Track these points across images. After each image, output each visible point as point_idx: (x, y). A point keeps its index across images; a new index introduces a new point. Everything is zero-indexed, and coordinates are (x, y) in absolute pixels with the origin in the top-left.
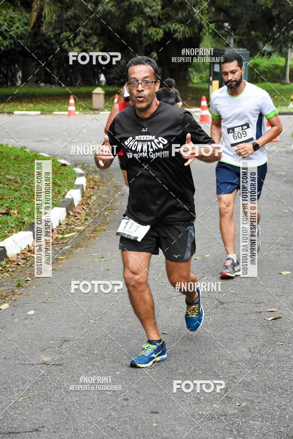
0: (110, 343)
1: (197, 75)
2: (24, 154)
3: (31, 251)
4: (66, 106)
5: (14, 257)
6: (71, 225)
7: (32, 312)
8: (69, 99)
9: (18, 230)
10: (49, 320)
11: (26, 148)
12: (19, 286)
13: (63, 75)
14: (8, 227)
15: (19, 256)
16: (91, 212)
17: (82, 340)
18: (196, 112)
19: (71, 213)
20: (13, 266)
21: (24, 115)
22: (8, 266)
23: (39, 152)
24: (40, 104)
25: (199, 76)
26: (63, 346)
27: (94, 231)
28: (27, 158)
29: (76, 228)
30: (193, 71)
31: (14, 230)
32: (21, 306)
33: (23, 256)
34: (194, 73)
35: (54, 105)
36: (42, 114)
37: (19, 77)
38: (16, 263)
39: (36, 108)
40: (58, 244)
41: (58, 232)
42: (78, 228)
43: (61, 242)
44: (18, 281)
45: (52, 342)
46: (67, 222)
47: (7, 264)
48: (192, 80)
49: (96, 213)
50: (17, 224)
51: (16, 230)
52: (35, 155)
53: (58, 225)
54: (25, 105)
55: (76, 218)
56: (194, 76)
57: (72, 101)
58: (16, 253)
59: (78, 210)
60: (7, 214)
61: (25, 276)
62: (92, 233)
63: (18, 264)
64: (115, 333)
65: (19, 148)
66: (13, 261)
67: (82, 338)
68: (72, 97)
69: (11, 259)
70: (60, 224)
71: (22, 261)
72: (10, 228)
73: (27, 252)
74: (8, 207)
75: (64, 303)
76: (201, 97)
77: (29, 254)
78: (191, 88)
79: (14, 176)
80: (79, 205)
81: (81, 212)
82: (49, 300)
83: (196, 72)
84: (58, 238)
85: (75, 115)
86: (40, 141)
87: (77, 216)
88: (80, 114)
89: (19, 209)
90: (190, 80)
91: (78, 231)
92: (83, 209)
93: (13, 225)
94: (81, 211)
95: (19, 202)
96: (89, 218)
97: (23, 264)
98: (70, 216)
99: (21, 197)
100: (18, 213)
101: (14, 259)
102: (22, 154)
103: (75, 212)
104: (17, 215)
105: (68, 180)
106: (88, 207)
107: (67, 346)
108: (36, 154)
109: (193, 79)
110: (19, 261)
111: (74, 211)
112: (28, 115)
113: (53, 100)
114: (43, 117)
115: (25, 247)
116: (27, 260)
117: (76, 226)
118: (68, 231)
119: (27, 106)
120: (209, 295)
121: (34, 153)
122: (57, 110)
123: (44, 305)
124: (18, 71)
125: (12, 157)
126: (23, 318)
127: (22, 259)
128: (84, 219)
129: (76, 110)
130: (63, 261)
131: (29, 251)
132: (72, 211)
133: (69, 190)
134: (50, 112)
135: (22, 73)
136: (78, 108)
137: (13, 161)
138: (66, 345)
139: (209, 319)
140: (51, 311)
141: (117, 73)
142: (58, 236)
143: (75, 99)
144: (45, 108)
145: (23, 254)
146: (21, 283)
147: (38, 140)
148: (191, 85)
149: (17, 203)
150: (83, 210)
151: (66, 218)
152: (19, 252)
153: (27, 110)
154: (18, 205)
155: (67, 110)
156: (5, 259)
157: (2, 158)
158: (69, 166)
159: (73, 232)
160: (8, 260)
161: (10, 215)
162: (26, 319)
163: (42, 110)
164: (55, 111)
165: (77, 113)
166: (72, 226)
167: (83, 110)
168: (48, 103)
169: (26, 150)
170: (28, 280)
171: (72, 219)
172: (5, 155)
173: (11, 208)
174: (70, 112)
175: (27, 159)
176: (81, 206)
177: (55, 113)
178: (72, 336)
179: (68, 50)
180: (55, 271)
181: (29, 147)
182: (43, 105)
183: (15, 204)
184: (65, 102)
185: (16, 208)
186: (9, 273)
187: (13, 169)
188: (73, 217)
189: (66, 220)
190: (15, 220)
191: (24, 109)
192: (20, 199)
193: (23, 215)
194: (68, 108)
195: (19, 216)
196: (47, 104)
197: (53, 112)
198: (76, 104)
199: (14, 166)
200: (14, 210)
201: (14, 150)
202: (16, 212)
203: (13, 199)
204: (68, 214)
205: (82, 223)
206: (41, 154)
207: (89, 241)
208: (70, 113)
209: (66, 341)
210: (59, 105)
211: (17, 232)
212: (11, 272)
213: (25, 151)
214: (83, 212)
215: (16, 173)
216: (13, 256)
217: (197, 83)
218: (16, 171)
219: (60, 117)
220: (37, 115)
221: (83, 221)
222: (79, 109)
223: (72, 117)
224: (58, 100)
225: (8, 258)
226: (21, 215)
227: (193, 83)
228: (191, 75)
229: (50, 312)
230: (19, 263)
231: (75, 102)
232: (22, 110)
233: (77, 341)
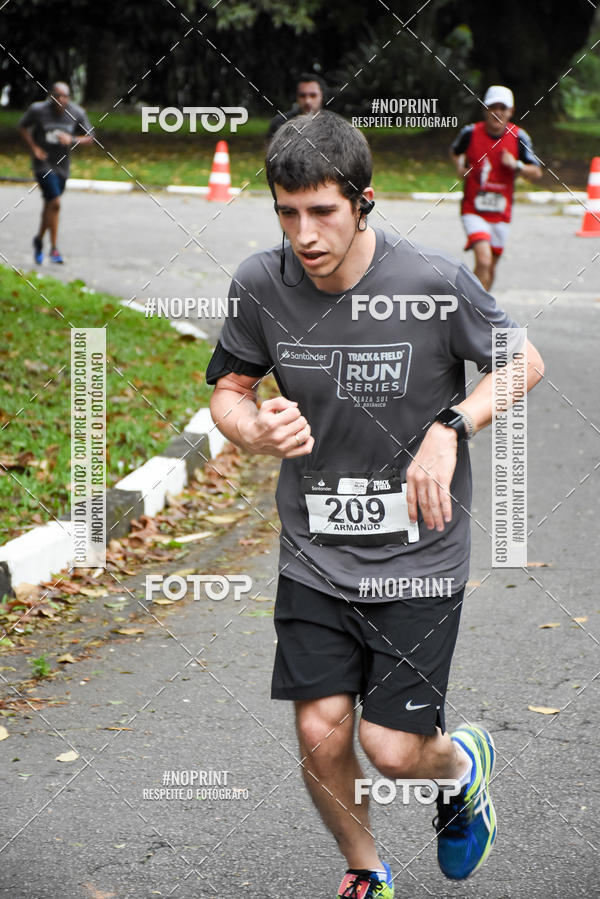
0: (287, 857)
1: (582, 98)
2: (77, 300)
3: (80, 578)
4: (204, 172)
5: (29, 594)
6: (196, 510)
7: (69, 756)
8: (213, 150)
9: (47, 516)
10: (118, 781)
11: (83, 284)
12: (39, 677)
13: (203, 81)
14: (20, 506)
15: (46, 593)
16: (256, 476)
17: (207, 845)
18: (573, 202)
19: (200, 476)
20: (26, 618)
21: (85, 191)
22: (12, 617)
23: (121, 298)
24: (132, 161)
25: (587, 101)
26: (153, 861)
27: (262, 530)
28: (86, 313)
29: (210, 519)
30: (571, 85)
31: (37, 517)
32: (42, 737)
33: (56, 593)
34: (576, 90)
35: (172, 168)
36: (136, 189)
37: (79, 81)
38: (35, 612)
39: (119, 172)
40: (158, 561)
41: (159, 528)
42: (218, 520)
43: (165, 558)
44: (37, 663)
45: (122, 846)
46: (185, 501)
47: (10, 611)
48: (569, 111)
49: (270, 479)
50: (47, 499)
51: (42, 516)
52: (109, 306)
53: (160, 506)
54: (89, 161)
55: (213, 490)
56: (574, 98)
57: (222, 157)
58: (36, 582)
59: (219, 469)
60: (20, 469)
61: (58, 650)
62: (255, 537)
63: (41, 615)
64: (303, 829)
65: (65, 285)
66: (29, 606)
67: (208, 838)
68: (222, 146)
69: (21, 599)
70: (167, 506)
71: (54, 605)
72: (24, 510)
73: (67, 582)
74: (22, 449)
75: (163, 732)
76: (591, 159)
77: (76, 587)
78: (562, 133)
79: (45, 362)
80: (222, 454)
81: (227, 474)
82: (123, 722)
83: (582, 88)
84: (159, 546)
85: (227, 196)
86: (125, 268)
87: (213, 486)
88: (241, 196)
89: (55, 458)
90: (562, 110)
91: (216, 528)
92: (234, 464)
93: (34, 503)
94: (229, 470)
95: (54, 437)
96: (250, 493)
97: (55, 615)
98: (195, 485)
99: (62, 423)
100: (51, 468)
101: (31, 599)
102: (72, 302)
103: (210, 474)
104: (46, 473)
105: (195, 382)
106: (248, 461)
107: (165, 859)
108: (111, 302)
109: (572, 107)
110: (46, 606)
111: (207, 470)
112: (96, 192)
113: (170, 152)
114: (137, 198)
115: (65, 567)
116: (67, 603)
117: (211, 514)
118: (189, 527)
119: (95, 167)
120: (581, 736)
121: (105, 301)
122: (177, 180)
123: (107, 735)
124: (76, 66)
125: (45, 310)
126: (46, 771)
127: (55, 600)
128: (233, 493)
129: (234, 183)
130: (170, 613)
131: (76, 578)
132: (203, 469)
133: (197, 411)
134: (159, 186)
135: (89, 72)
136: (237, 177)
137: (46, 321)
138: (161, 859)
139: (578, 807)
140: (126, 754)
141: (353, 82)
142: (158, 538)
143: (230, 152)
144: (145, 173)
145: (59, 585)
146: (48, 669)
147: (121, 262)
148: (563, 125)
149: (50, 440)
150: (234, 469)
151: (186, 488)
152: (47, 579)
153: (94, 178)
154: (52, 446)
155: (205, 182)
156: (5, 597)
157: (17, 310)
158: (203, 341)
159: (203, 528)
160: (12, 600)
161: (29, 474)
162: (54, 774)
163: (137, 178)
164: (172, 184)
165: (235, 191)
166: (201, 513)
167: (253, 183)
168: (154, 159)
169: (84, 290)
170: (66, 662)
171: (202, 492)
172: (25, 301)
173: (31, 454)
174: (214, 187)
175: (86, 317)
176: (230, 458)
177: (172, 189)
178: (181, 832)
179: (219, 13)
180: (143, 638)
181: (95, 282)
182: (140, 164)
183: (43, 443)
184: (202, 159)
185: (47, 454)
186: (16, 638)
187: (45, 342)
188: (205, 487)
189: (183, 495)
190: (40, 489)
191: (87, 173)
192: (59, 428)
193: (63, 474)
194: (208, 177)
195: (54, 477)
196: (153, 164)
197: (166, 184)
198: (232, 168)
199: (48, 334)
200: (40, 458)
201: (50, 289)
202: (44, 465)
203: (40, 429)
204: (191, 478)
205: (229, 506)
206: (125, 303)
207: (246, 558)
208: (216, 192)
209: (162, 845)
210: (184, 166)
211: (43, 523)
212: (20, 635)
213: (82, 295)
214: (235, 475)
215: (54, 355)
216: (28, 590)
217: (583, 120)
218: (52, 349)
219: (185, 202)
220: (122, 193)
221: (231, 501)
222: (241, 181)
223: (220, 204)
224: (182, 152)
225: (14, 595)
226: (60, 474)
227: (571, 119)
228: (567, 95)
229: (123, 759)
230: (45, 613)
231: (231, 159)
232: (81, 177)
233: (195, 848)
